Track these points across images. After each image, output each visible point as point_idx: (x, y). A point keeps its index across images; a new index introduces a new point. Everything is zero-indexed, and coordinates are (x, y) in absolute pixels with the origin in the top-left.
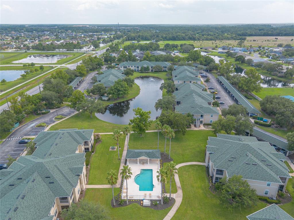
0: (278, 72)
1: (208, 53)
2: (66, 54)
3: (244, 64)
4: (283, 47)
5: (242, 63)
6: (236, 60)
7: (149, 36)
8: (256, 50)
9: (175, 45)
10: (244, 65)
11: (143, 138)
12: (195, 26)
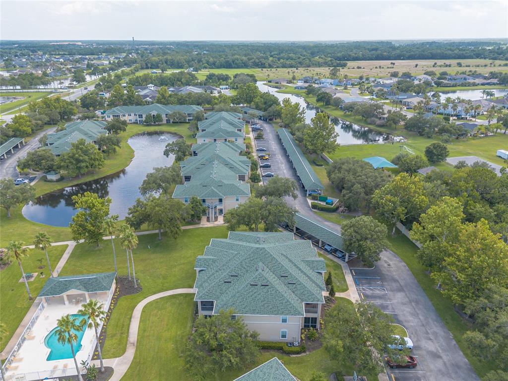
0: (377, 117)
1: (280, 88)
2: (14, 95)
3: (329, 106)
4: (399, 78)
5: (327, 104)
6: (318, 101)
7: (184, 61)
8: (356, 84)
9: (223, 75)
10: (330, 108)
11: (100, 250)
12: (273, 44)
